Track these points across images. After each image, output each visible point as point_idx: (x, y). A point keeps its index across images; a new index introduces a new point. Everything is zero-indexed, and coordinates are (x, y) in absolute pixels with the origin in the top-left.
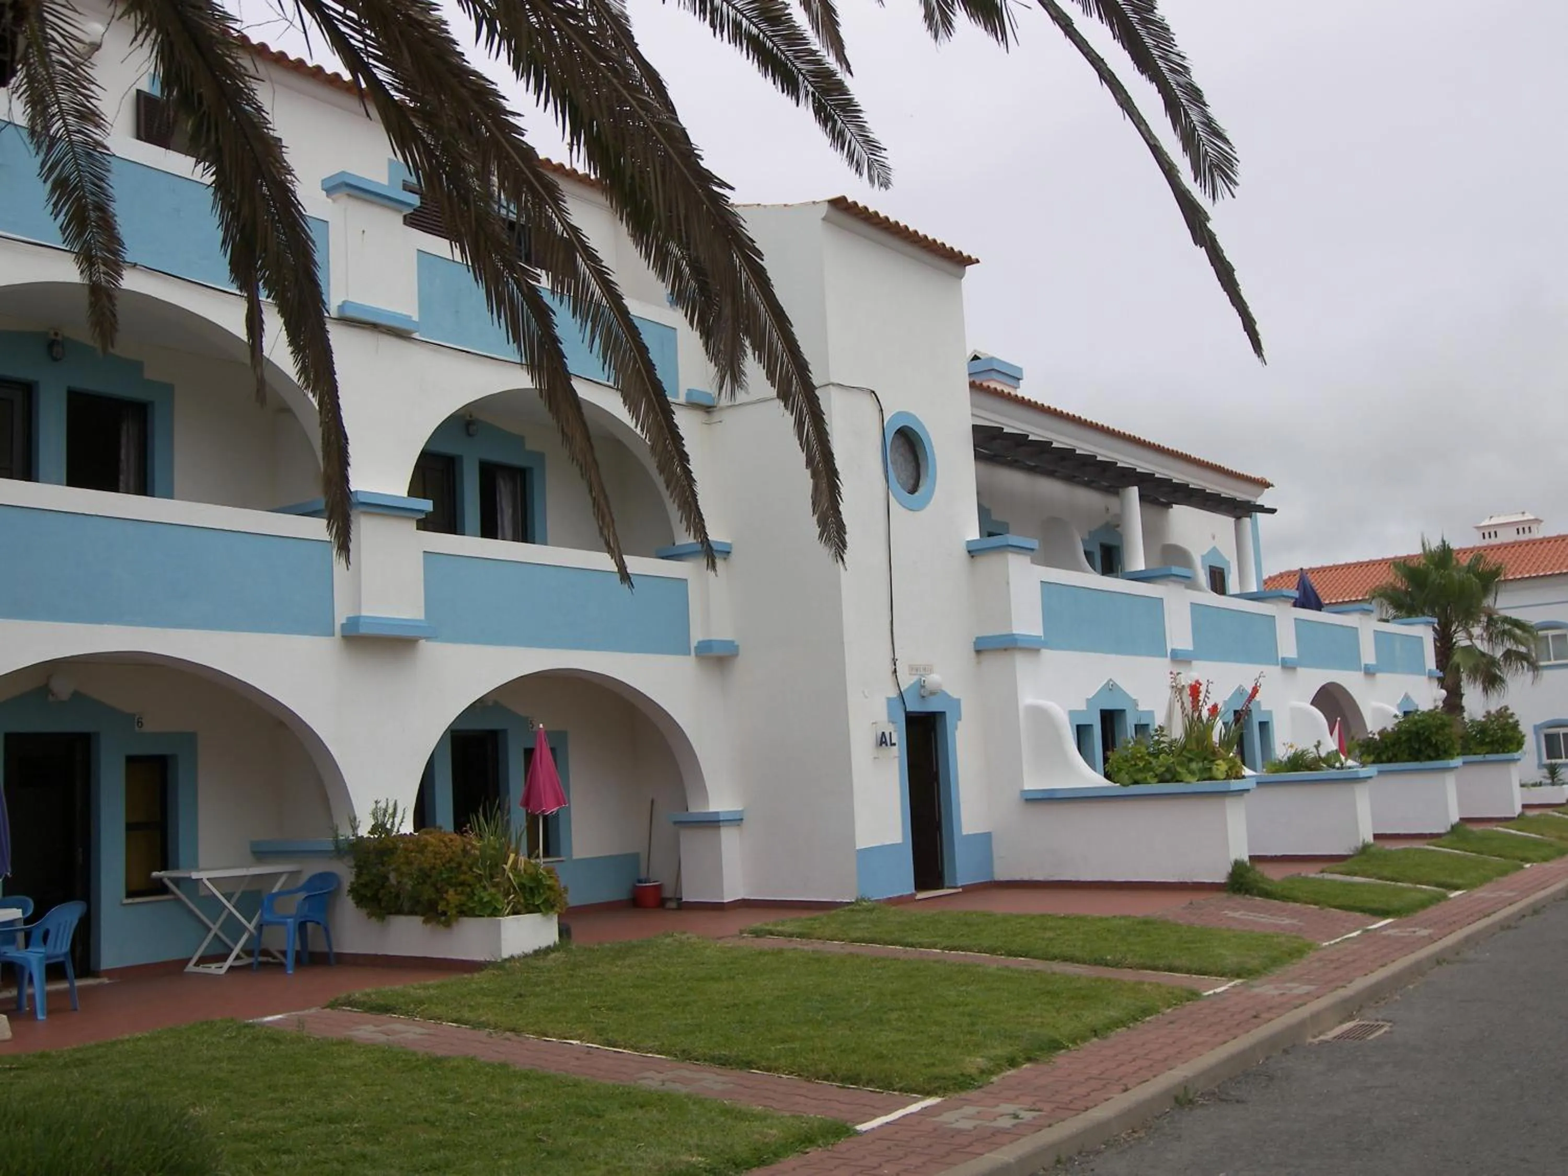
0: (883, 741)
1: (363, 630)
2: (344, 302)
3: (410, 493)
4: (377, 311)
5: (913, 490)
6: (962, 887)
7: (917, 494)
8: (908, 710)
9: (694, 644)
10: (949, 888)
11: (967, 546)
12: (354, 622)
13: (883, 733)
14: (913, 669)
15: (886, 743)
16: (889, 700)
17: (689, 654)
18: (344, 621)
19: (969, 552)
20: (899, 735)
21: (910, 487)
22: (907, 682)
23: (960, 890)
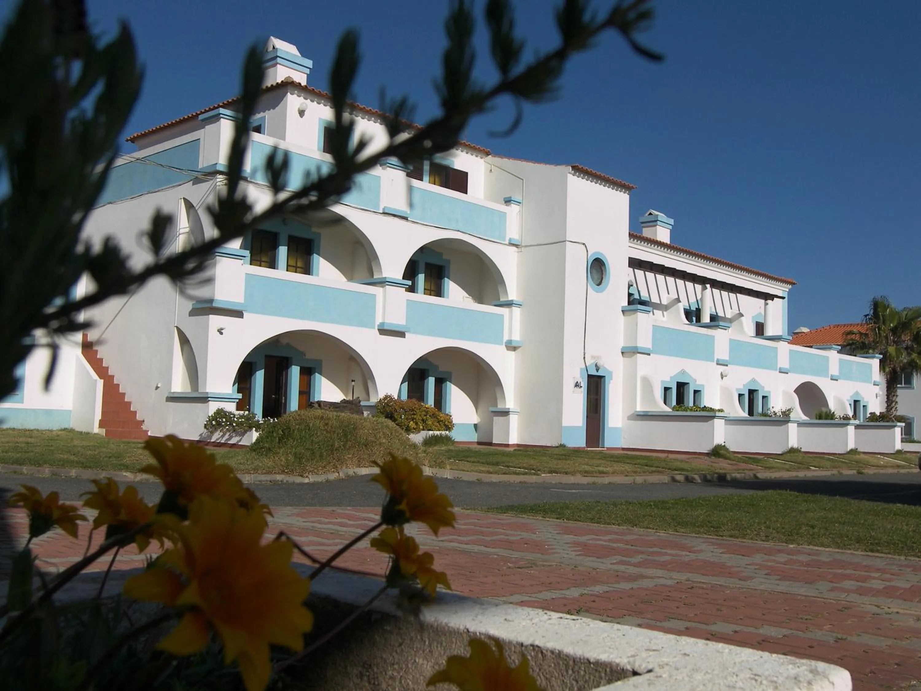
0: (577, 385)
1: (386, 328)
2: (385, 207)
3: (403, 278)
4: (395, 210)
5: (599, 284)
6: (607, 448)
7: (601, 286)
8: (589, 374)
9: (505, 341)
10: (601, 448)
11: (622, 308)
12: (382, 324)
13: (577, 382)
14: (593, 357)
15: (578, 386)
16: (581, 369)
17: (503, 345)
18: (378, 324)
19: (622, 311)
20: (584, 384)
21: (598, 282)
22: (590, 362)
23: (606, 449)
